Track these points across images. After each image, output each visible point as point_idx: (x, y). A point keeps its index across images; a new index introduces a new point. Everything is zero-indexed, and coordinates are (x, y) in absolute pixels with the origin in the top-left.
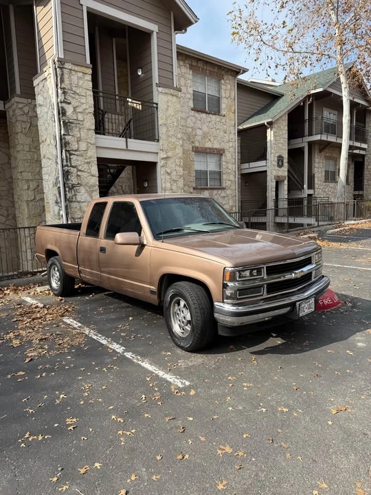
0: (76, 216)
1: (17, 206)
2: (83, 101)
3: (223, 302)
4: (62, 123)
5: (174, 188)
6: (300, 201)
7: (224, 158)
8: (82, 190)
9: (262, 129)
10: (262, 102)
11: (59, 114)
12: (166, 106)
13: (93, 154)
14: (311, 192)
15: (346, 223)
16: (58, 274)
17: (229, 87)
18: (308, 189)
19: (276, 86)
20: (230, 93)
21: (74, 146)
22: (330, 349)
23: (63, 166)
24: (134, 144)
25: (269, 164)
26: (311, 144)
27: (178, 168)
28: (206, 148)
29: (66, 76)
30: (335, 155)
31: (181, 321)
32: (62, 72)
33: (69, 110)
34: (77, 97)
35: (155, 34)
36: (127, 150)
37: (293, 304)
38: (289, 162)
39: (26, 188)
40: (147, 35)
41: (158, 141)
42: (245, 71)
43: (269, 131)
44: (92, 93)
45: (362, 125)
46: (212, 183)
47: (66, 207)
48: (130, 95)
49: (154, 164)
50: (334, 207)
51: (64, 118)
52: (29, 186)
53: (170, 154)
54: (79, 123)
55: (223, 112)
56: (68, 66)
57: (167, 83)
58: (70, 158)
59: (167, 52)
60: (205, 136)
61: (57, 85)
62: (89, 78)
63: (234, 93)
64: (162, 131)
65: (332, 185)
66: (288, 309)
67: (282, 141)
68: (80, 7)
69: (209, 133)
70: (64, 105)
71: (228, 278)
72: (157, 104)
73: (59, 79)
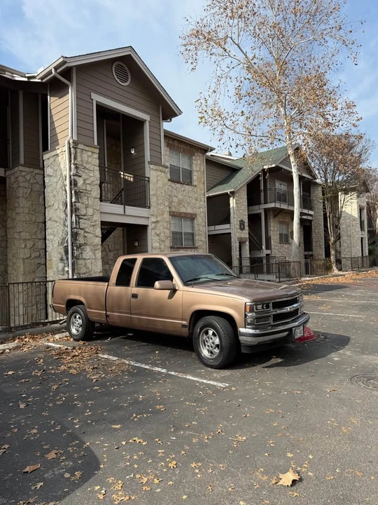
0: (81, 272)
1: (10, 263)
2: (91, 175)
3: (245, 327)
4: (73, 192)
5: (162, 247)
6: (260, 260)
7: (196, 222)
8: (88, 249)
9: (226, 197)
10: (224, 174)
11: (71, 184)
12: (156, 180)
13: (98, 218)
14: (269, 252)
15: (303, 279)
16: (80, 321)
17: (199, 162)
18: (266, 249)
19: (233, 160)
20: (200, 168)
21: (83, 211)
22: (317, 362)
23: (72, 228)
24: (131, 210)
25: (232, 227)
26: (266, 210)
27: (165, 230)
28: (181, 213)
29: (79, 154)
30: (287, 220)
31: (209, 346)
32: (76, 151)
33: (80, 182)
34: (87, 171)
35: (147, 122)
36: (124, 215)
37: (290, 330)
38: (249, 226)
39: (24, 246)
40: (140, 123)
41: (149, 208)
42: (212, 149)
43: (231, 199)
44: (98, 168)
45: (308, 194)
46: (186, 243)
47: (73, 264)
48: (123, 169)
49: (145, 227)
50: (290, 265)
51: (76, 188)
52: (26, 245)
53: (159, 219)
54: (87, 192)
55: (195, 183)
56: (80, 146)
57: (157, 161)
58: (79, 222)
59: (157, 137)
60: (180, 202)
61: (70, 161)
62: (96, 156)
63: (203, 167)
64: (153, 200)
65: (286, 246)
66: (287, 333)
67: (243, 207)
68: (91, 101)
69: (183, 200)
70: (75, 177)
71: (248, 311)
72: (149, 178)
73: (73, 156)
